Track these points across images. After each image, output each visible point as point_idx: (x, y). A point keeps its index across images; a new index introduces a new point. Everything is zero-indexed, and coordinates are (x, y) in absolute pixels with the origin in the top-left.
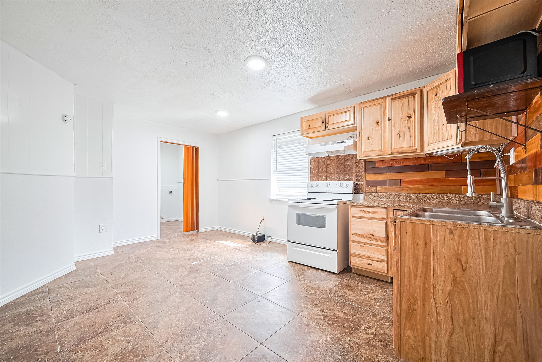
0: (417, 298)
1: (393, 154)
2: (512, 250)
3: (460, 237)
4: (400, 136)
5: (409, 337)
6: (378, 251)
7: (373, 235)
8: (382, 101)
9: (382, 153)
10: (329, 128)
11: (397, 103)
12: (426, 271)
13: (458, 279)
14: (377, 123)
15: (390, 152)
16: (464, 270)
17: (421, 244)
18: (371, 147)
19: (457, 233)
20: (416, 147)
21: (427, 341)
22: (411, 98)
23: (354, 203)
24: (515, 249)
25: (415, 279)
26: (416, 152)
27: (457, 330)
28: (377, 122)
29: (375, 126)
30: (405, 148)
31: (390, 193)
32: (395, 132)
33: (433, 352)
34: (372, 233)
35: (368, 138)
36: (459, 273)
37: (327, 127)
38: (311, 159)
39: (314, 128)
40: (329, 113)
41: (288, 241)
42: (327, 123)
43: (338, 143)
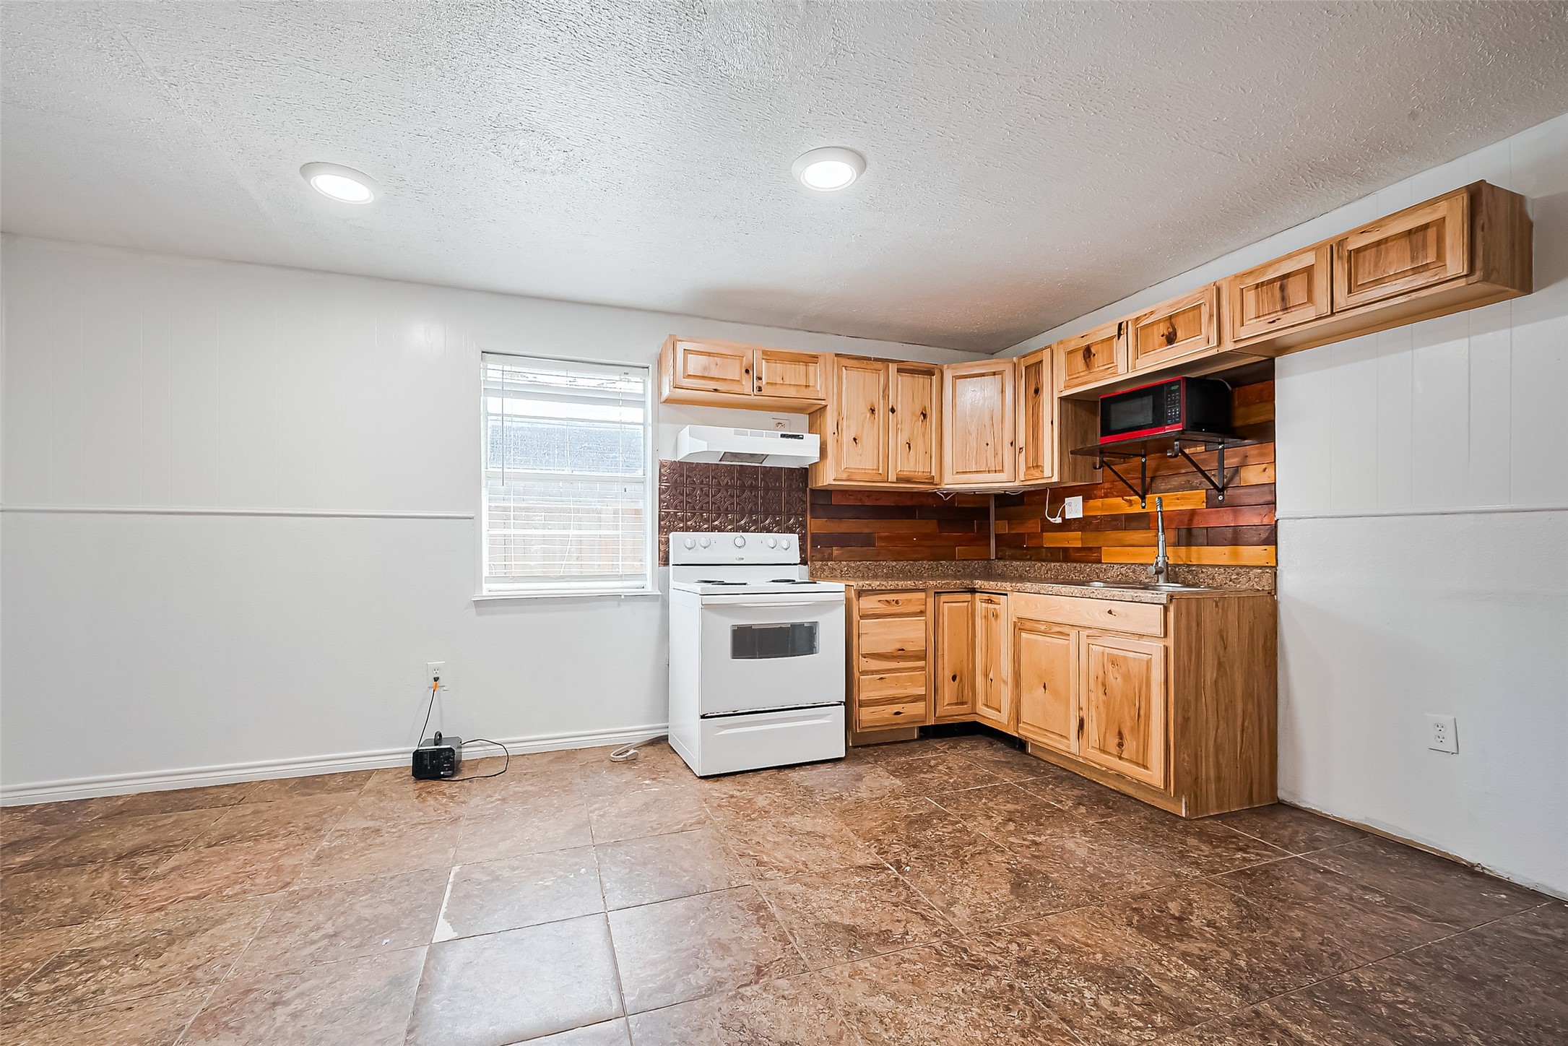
0: (1190, 700)
1: (899, 480)
2: (1252, 615)
3: (1223, 609)
4: (910, 447)
5: (1184, 759)
6: (911, 679)
7: (903, 650)
8: (879, 365)
9: (880, 478)
10: (763, 392)
11: (905, 380)
12: (1198, 660)
13: (1222, 660)
14: (873, 411)
15: (892, 477)
16: (1225, 648)
17: (1194, 625)
18: (861, 461)
19: (1220, 605)
20: (933, 474)
21: (1199, 753)
22: (926, 379)
23: (870, 585)
24: (1254, 614)
25: (1189, 677)
26: (932, 483)
27: (1221, 722)
28: (871, 409)
29: (868, 416)
30: (916, 473)
31: (860, 561)
32: (902, 439)
33: (1204, 764)
34: (899, 647)
35: (855, 439)
36: (1222, 652)
37: (760, 389)
38: (662, 465)
39: (718, 379)
40: (764, 353)
41: (703, 717)
42: (760, 379)
43: (783, 436)
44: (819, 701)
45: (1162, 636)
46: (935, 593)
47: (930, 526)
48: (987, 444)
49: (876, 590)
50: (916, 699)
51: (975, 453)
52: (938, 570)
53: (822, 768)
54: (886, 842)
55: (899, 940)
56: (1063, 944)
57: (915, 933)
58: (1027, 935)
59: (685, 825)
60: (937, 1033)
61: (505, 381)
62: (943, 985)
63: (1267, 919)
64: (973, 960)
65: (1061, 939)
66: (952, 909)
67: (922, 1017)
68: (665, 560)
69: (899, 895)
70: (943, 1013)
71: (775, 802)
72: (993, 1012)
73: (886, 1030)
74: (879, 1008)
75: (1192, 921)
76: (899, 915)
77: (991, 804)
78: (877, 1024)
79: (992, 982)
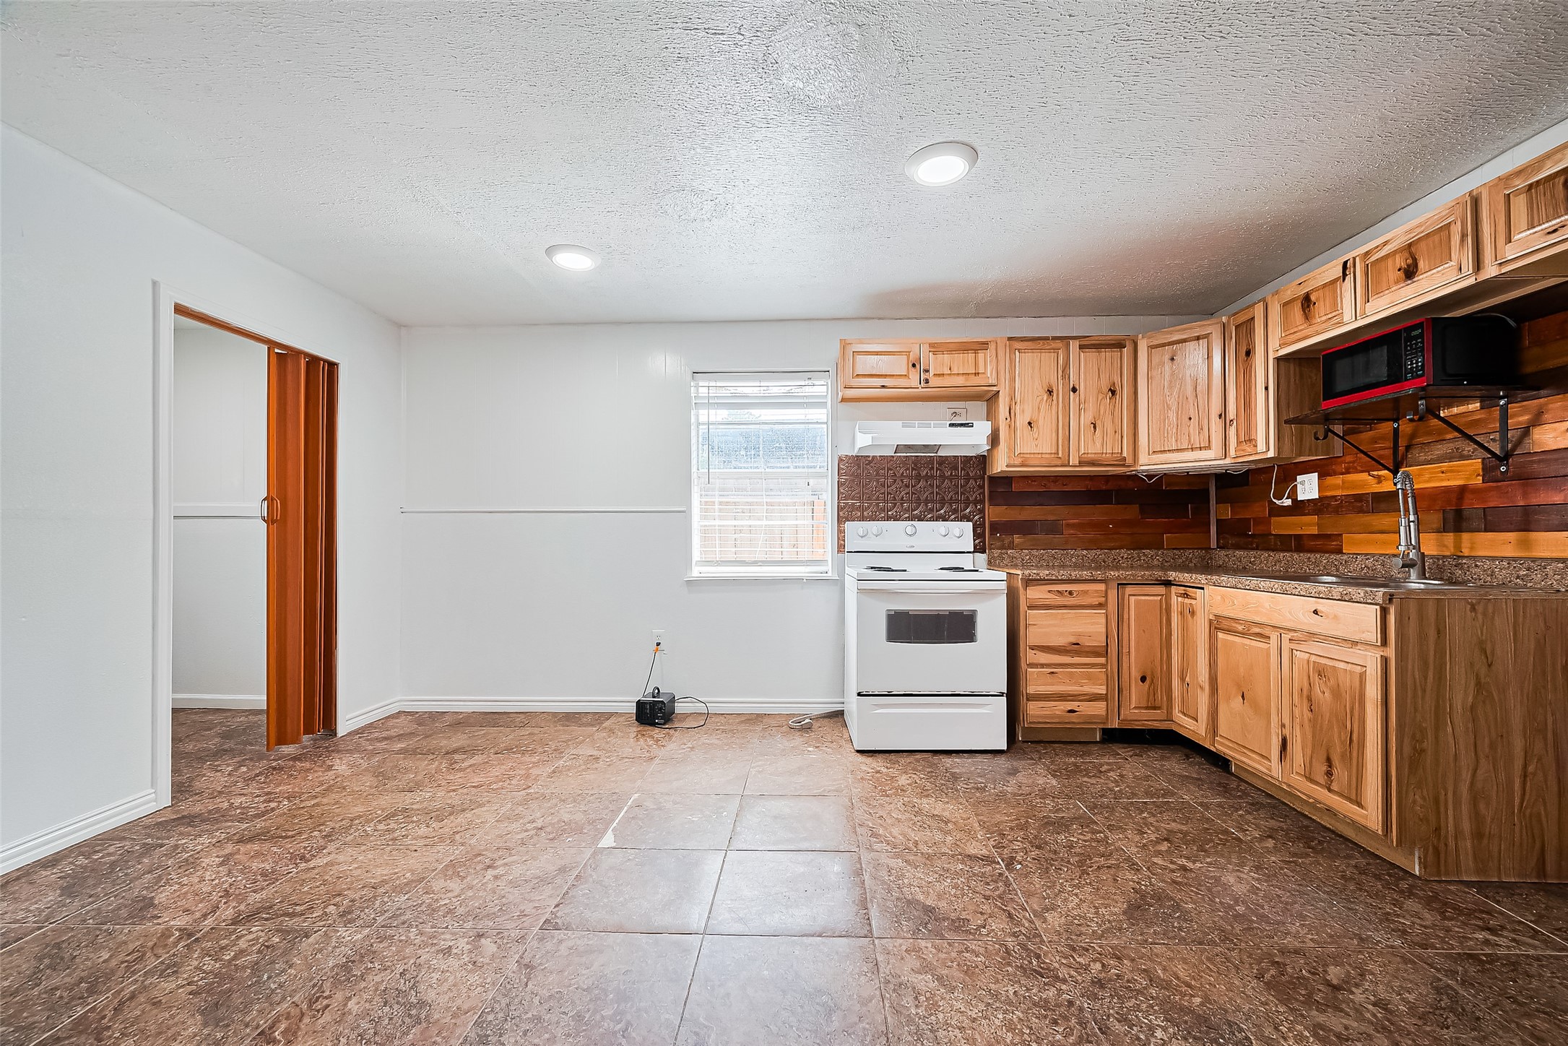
0: (1426, 729)
1: (1081, 463)
2: (1542, 625)
3: (1484, 614)
4: (1095, 427)
5: (1414, 802)
6: (1089, 677)
7: (1078, 644)
8: (1058, 344)
9: (1059, 462)
11: (1091, 355)
12: (1440, 678)
13: (1483, 681)
14: (1050, 392)
15: (1074, 460)
16: (1490, 666)
17: (1432, 633)
18: (1036, 446)
19: (1480, 608)
20: (1125, 454)
21: (1442, 798)
22: (1116, 353)
23: (1038, 574)
24: (1545, 623)
25: (1423, 698)
26: (1123, 465)
27: (1483, 761)
28: (1048, 390)
29: (1045, 398)
30: (1104, 455)
31: (1044, 550)
32: (1087, 418)
33: (1450, 812)
34: (1073, 640)
35: (1030, 423)
36: (1483, 671)
37: (927, 381)
38: (840, 460)
39: (885, 376)
40: (931, 345)
41: (859, 694)
42: (927, 371)
43: (951, 425)
44: (976, 690)
45: (1379, 644)
46: (1118, 584)
47: (1132, 512)
48: (1190, 419)
49: (1044, 580)
50: (1094, 698)
51: (1174, 430)
52: (1140, 560)
53: (979, 758)
54: (1009, 837)
55: (972, 931)
56: (1159, 977)
57: (993, 928)
58: (1119, 958)
59: (825, 790)
60: (966, 1023)
61: (710, 395)
62: (997, 982)
63: (1478, 1019)
64: (1041, 968)
65: (1159, 972)
66: (1046, 914)
67: (958, 1005)
68: (841, 548)
69: (997, 888)
70: (981, 1006)
71: (916, 783)
72: (1037, 1021)
73: (917, 1006)
74: (921, 986)
75: (1353, 993)
76: (986, 908)
77: (1151, 820)
78: (911, 999)
79: (1051, 993)
